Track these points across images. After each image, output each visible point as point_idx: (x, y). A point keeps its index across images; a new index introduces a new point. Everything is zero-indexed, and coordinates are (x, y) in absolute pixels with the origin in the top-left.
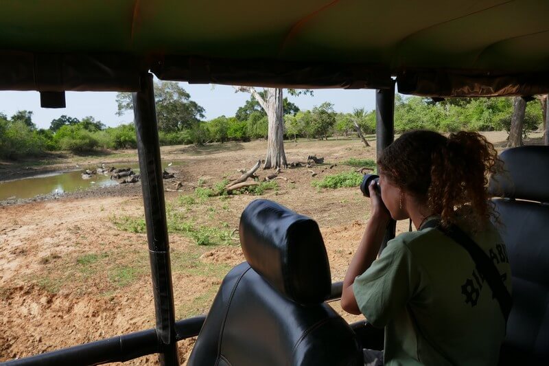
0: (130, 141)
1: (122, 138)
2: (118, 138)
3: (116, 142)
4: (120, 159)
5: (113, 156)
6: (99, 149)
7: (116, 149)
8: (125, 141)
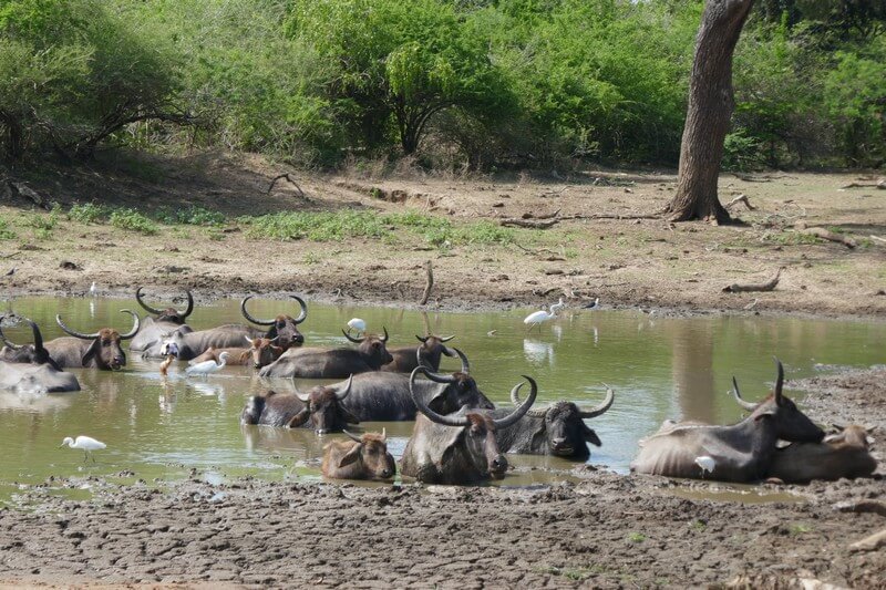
0: (467, 100)
1: (394, 62)
2: (361, 51)
3: (333, 91)
4: (356, 260)
5: (291, 220)
6: (176, 146)
7: (328, 159)
8: (424, 92)
